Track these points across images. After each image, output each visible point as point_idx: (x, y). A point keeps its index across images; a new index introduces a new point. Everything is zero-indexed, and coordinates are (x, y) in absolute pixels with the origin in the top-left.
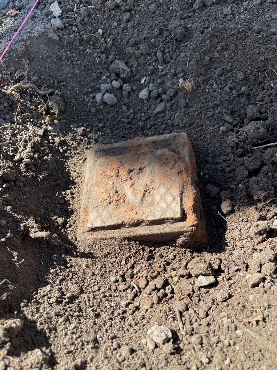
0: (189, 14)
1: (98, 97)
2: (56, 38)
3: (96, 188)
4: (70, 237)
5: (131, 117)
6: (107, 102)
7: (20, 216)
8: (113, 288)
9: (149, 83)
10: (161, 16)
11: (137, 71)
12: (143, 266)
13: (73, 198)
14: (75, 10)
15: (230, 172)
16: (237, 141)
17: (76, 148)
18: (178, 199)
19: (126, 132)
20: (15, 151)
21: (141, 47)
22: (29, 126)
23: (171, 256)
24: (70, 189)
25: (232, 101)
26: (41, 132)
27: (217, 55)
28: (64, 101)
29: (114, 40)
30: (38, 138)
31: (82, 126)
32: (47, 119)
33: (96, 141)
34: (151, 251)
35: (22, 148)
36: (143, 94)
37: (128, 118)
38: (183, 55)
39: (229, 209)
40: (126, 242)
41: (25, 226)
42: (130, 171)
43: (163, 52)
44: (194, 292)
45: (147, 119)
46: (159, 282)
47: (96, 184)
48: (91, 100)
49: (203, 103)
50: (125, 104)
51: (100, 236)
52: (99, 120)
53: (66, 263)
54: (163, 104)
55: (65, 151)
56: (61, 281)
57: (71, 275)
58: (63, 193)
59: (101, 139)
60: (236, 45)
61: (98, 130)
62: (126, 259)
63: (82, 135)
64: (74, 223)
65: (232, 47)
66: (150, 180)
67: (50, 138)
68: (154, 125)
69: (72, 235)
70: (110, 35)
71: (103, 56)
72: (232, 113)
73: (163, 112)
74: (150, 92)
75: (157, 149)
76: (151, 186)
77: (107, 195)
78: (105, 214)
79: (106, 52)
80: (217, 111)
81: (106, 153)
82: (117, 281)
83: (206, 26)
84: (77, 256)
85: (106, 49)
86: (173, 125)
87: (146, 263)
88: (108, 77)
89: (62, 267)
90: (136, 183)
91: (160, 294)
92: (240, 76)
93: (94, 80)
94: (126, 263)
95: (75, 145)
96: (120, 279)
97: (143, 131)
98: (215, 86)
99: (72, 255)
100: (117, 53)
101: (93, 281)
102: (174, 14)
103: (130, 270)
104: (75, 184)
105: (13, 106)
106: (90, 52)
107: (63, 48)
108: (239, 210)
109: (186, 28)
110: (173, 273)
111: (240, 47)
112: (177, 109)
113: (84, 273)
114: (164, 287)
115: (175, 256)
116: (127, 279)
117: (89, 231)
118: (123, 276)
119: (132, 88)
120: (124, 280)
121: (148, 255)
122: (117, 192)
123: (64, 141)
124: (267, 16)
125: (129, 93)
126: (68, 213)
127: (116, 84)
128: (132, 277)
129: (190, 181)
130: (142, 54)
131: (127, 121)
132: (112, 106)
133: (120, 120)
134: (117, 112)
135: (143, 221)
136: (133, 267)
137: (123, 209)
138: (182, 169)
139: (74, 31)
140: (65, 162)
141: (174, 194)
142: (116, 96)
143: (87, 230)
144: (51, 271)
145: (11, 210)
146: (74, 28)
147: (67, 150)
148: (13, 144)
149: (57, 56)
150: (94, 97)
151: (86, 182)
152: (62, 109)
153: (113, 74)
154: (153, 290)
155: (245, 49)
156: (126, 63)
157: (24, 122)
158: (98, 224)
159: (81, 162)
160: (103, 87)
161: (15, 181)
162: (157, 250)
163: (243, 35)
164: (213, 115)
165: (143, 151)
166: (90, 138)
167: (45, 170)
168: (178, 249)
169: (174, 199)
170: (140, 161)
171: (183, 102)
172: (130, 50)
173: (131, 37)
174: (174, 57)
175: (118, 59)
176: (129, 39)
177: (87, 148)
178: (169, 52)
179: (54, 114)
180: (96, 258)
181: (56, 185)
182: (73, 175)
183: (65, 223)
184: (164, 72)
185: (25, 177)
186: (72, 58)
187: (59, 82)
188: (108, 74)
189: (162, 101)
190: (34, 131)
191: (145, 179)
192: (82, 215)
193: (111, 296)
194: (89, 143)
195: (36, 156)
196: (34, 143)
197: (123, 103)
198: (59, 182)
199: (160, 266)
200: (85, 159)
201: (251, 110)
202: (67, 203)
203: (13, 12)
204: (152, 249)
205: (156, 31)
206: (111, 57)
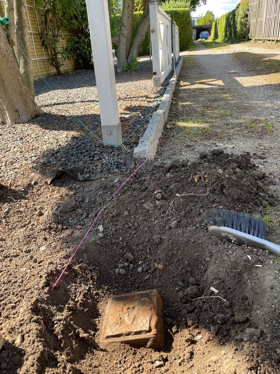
0: (163, 232)
1: (117, 270)
2: (100, 243)
3: (111, 317)
4: (96, 342)
5: (133, 281)
6: (121, 273)
7: (76, 327)
8: (115, 366)
9: (143, 264)
10: (150, 232)
11: (137, 258)
12: (130, 357)
13: (99, 323)
14: (110, 228)
15: (179, 312)
16: (183, 295)
17: (103, 297)
18: (149, 321)
19: (130, 289)
20: (75, 297)
21: (140, 247)
22: (82, 285)
23: (145, 353)
24: (98, 318)
25: (183, 274)
26: (87, 288)
27: (175, 252)
28: (100, 273)
29: (127, 243)
30: (86, 291)
31: (107, 286)
32: (91, 282)
33: (114, 293)
34: (135, 351)
35: (78, 296)
36: (140, 269)
37: (131, 282)
38: (159, 251)
39: (176, 330)
40: (123, 344)
41: (78, 331)
42: (129, 308)
43: (150, 249)
44: (153, 369)
45: (140, 283)
46: (137, 364)
47: (111, 315)
48: (113, 272)
49: (168, 275)
50: (130, 274)
51: (111, 341)
52: (116, 283)
53: (93, 353)
54: (149, 275)
55: (98, 298)
56: (91, 359)
57: (95, 358)
58: (95, 320)
59: (116, 292)
60: (184, 248)
61: (115, 288)
62: (123, 354)
63: (107, 290)
64: (98, 335)
65: (182, 249)
66: (137, 313)
67: (91, 291)
68: (144, 286)
69: (97, 340)
70: (125, 240)
71: (121, 251)
72: (183, 281)
73: (149, 279)
74: (143, 268)
75: (142, 297)
76: (137, 316)
77: (116, 320)
78: (114, 329)
79: (123, 248)
80: (175, 280)
81: (118, 299)
82: (116, 363)
83: (170, 238)
84: (99, 350)
85: (123, 247)
86: (153, 286)
87: (131, 356)
88: (123, 261)
89: (92, 354)
90: (130, 314)
91: (137, 369)
92: (186, 262)
93: (116, 262)
94: (122, 356)
95: (103, 295)
96: (119, 362)
97: (138, 289)
98: (174, 267)
99: (97, 350)
100: (128, 249)
101: (105, 362)
102: (156, 231)
103: (124, 359)
104: (101, 316)
105: (77, 275)
106: (115, 248)
107: (102, 246)
108: (181, 331)
109: (161, 239)
110: (145, 361)
111: (186, 249)
112: (155, 278)
113: (102, 358)
114: (139, 367)
115: (147, 353)
116: (122, 363)
117: (106, 338)
118: (120, 361)
119: (134, 266)
120: (120, 363)
121: (133, 352)
122: (121, 319)
123: (98, 293)
124: (198, 234)
125: (133, 269)
126: (96, 330)
127: (126, 264)
128: (125, 362)
129: (155, 313)
130: (140, 250)
131: (130, 283)
132: (123, 275)
133: (127, 283)
134: (126, 278)
135: (131, 333)
136: (125, 358)
137: (123, 326)
138: (152, 307)
139: (108, 239)
140: (97, 304)
141: (147, 319)
142: (126, 270)
143: (105, 337)
144: (87, 354)
145: (73, 323)
146: (109, 237)
147: (99, 298)
148: (75, 294)
149: (100, 251)
150: (115, 271)
151: (106, 314)
152: (99, 277)
153: (125, 259)
154: (133, 368)
155: (188, 250)
156: (132, 254)
157: (80, 283)
158: (110, 334)
159: (105, 304)
160: (120, 265)
161: (75, 311)
162: (138, 350)
163: (187, 243)
164: (172, 282)
165: (136, 298)
166: (111, 292)
167: (88, 307)
168: (148, 349)
169: (147, 321)
170: (133, 303)
171: (158, 274)
172: (134, 247)
173: (135, 242)
174: (155, 252)
175: (128, 252)
176: (134, 242)
177: (108, 297)
178: (153, 249)
179: (94, 279)
180: (108, 352)
181: (91, 315)
182: (100, 311)
183: (94, 334)
184: (150, 259)
185: (79, 309)
186: (106, 252)
187: (99, 263)
188: (123, 259)
189: (148, 273)
190: (85, 287)
191: (135, 312)
192: (103, 331)
193: (113, 369)
194: (110, 294)
195: (84, 300)
196: (84, 293)
197: (129, 274)
198: (93, 314)
199: (139, 358)
200: (107, 303)
201: (191, 280)
202: (96, 325)
203: (79, 227)
204: (136, 349)
205: (147, 240)
206: (125, 251)
